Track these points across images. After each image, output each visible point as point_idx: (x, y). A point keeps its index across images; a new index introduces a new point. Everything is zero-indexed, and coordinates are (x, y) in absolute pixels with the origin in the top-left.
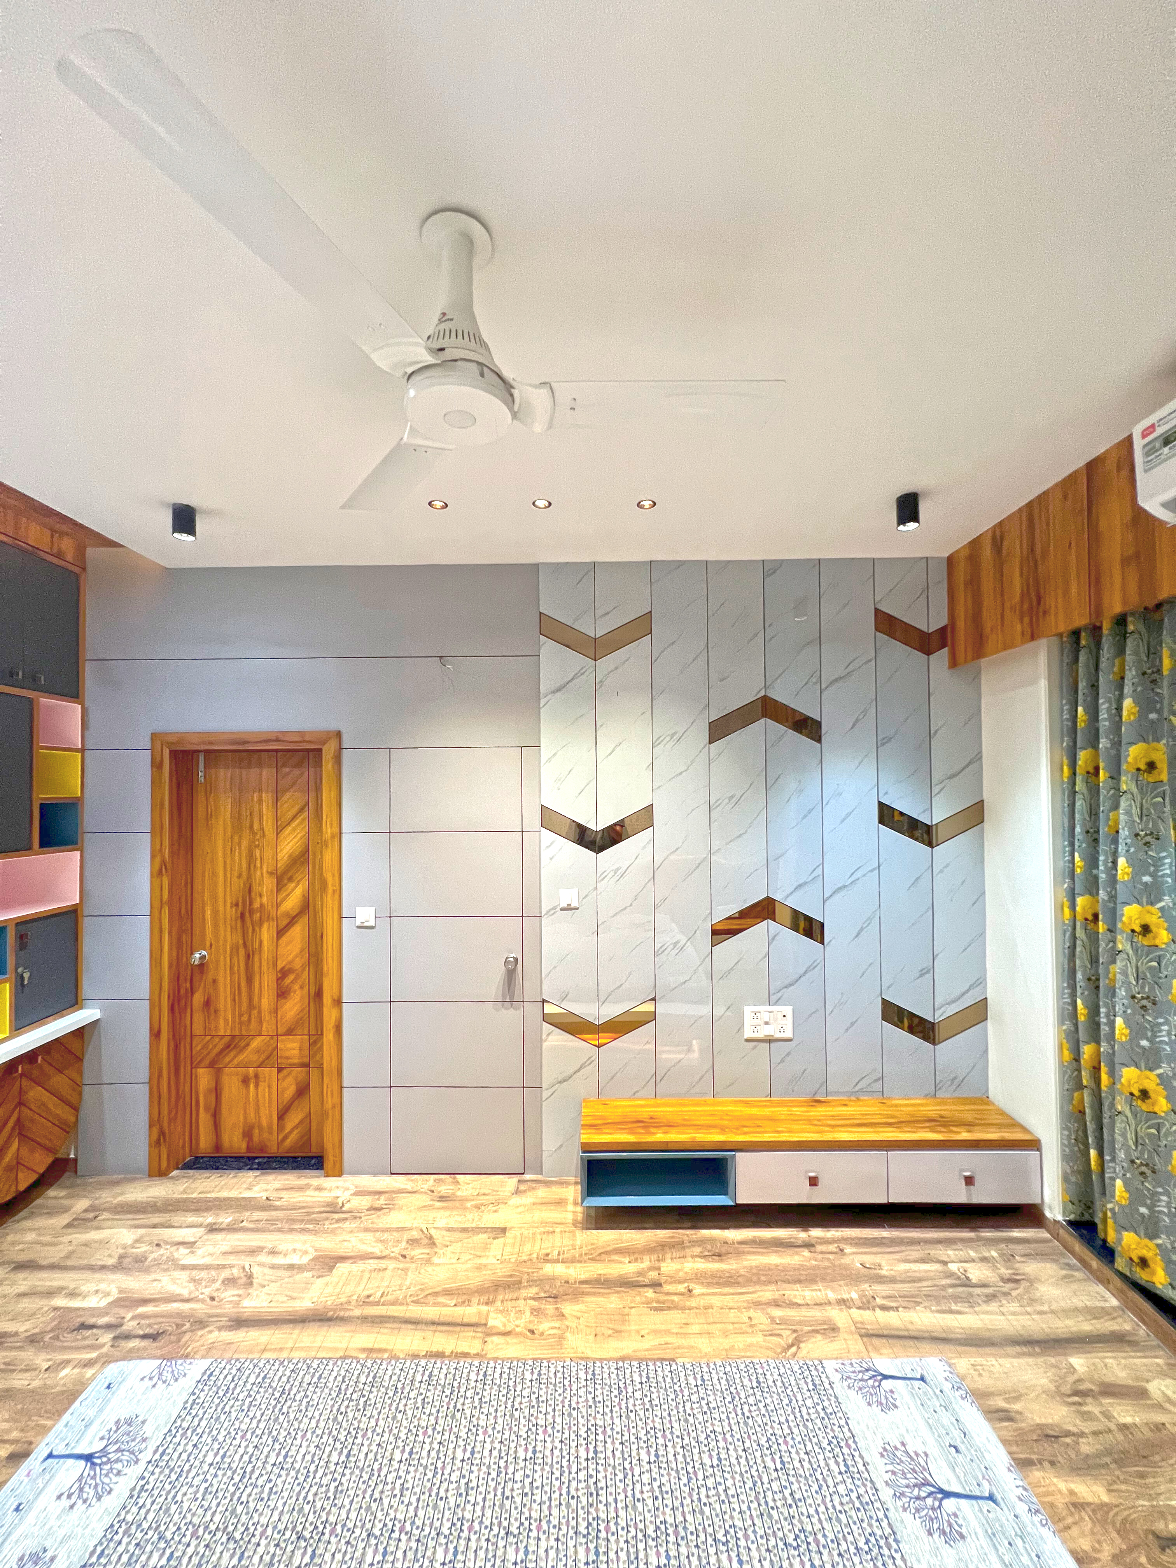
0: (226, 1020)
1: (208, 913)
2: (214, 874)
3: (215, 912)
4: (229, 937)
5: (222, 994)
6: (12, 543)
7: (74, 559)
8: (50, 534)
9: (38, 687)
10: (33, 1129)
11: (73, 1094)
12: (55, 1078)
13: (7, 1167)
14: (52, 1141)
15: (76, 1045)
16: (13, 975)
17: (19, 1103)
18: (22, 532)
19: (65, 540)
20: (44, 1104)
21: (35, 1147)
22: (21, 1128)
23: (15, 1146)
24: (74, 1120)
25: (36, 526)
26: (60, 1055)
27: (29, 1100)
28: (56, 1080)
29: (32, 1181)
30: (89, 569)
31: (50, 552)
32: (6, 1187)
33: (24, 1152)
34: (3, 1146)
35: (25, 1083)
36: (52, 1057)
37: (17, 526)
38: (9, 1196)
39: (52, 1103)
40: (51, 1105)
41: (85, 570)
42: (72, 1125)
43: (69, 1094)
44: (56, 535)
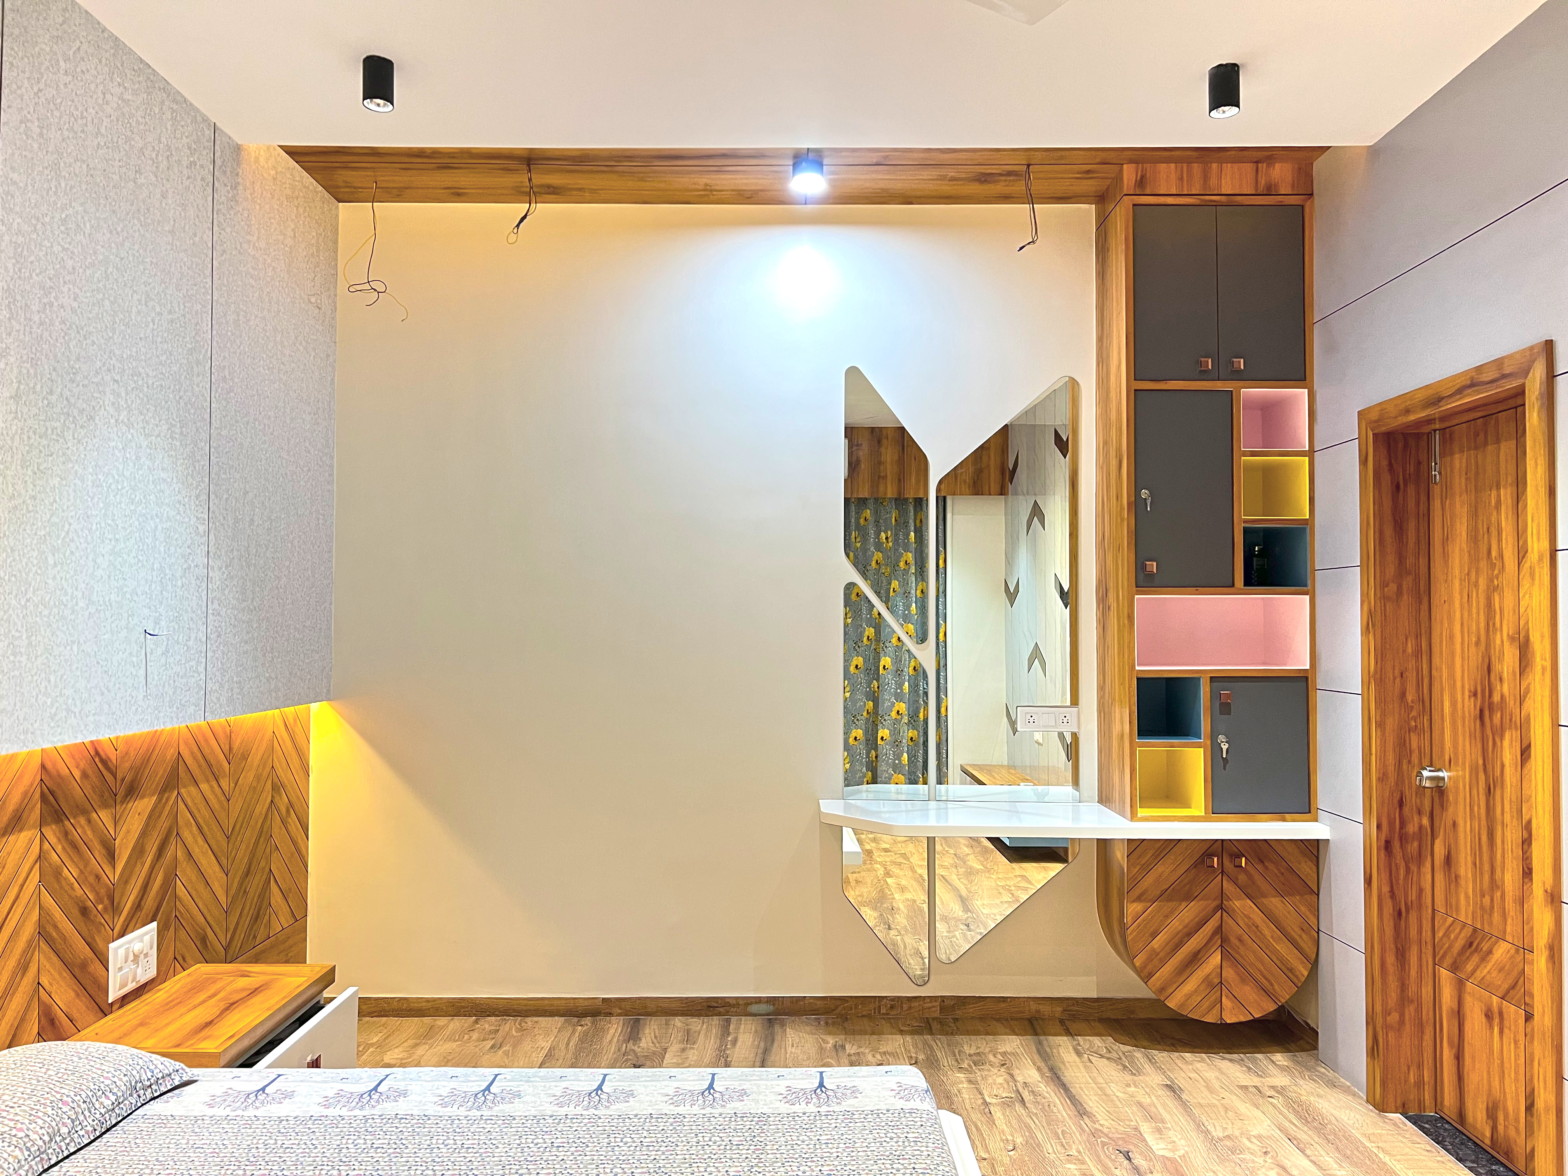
0: (1467, 897)
1: (1447, 704)
2: (1451, 637)
3: (1454, 704)
4: (1469, 752)
5: (1462, 847)
6: (1198, 202)
7: (1293, 186)
8: (1255, 168)
9: (1238, 376)
10: (1242, 950)
11: (1304, 936)
12: (1273, 899)
13: (1207, 979)
14: (1272, 985)
15: (1305, 868)
16: (1209, 742)
17: (1221, 907)
18: (1213, 181)
19: (1278, 166)
20: (1257, 927)
21: (1247, 975)
22: (1224, 940)
23: (1216, 959)
24: (1306, 973)
25: (1232, 167)
26: (1279, 870)
27: (1234, 910)
28: (1275, 903)
29: (1243, 1019)
30: (1315, 192)
31: (1253, 192)
32: (1206, 1004)
33: (1229, 973)
34: (1199, 951)
35: (1228, 886)
36: (1266, 868)
37: (1206, 177)
38: (1210, 1019)
39: (1268, 930)
40: (1266, 932)
41: (1312, 194)
42: (1303, 979)
43: (1296, 933)
44: (1263, 166)
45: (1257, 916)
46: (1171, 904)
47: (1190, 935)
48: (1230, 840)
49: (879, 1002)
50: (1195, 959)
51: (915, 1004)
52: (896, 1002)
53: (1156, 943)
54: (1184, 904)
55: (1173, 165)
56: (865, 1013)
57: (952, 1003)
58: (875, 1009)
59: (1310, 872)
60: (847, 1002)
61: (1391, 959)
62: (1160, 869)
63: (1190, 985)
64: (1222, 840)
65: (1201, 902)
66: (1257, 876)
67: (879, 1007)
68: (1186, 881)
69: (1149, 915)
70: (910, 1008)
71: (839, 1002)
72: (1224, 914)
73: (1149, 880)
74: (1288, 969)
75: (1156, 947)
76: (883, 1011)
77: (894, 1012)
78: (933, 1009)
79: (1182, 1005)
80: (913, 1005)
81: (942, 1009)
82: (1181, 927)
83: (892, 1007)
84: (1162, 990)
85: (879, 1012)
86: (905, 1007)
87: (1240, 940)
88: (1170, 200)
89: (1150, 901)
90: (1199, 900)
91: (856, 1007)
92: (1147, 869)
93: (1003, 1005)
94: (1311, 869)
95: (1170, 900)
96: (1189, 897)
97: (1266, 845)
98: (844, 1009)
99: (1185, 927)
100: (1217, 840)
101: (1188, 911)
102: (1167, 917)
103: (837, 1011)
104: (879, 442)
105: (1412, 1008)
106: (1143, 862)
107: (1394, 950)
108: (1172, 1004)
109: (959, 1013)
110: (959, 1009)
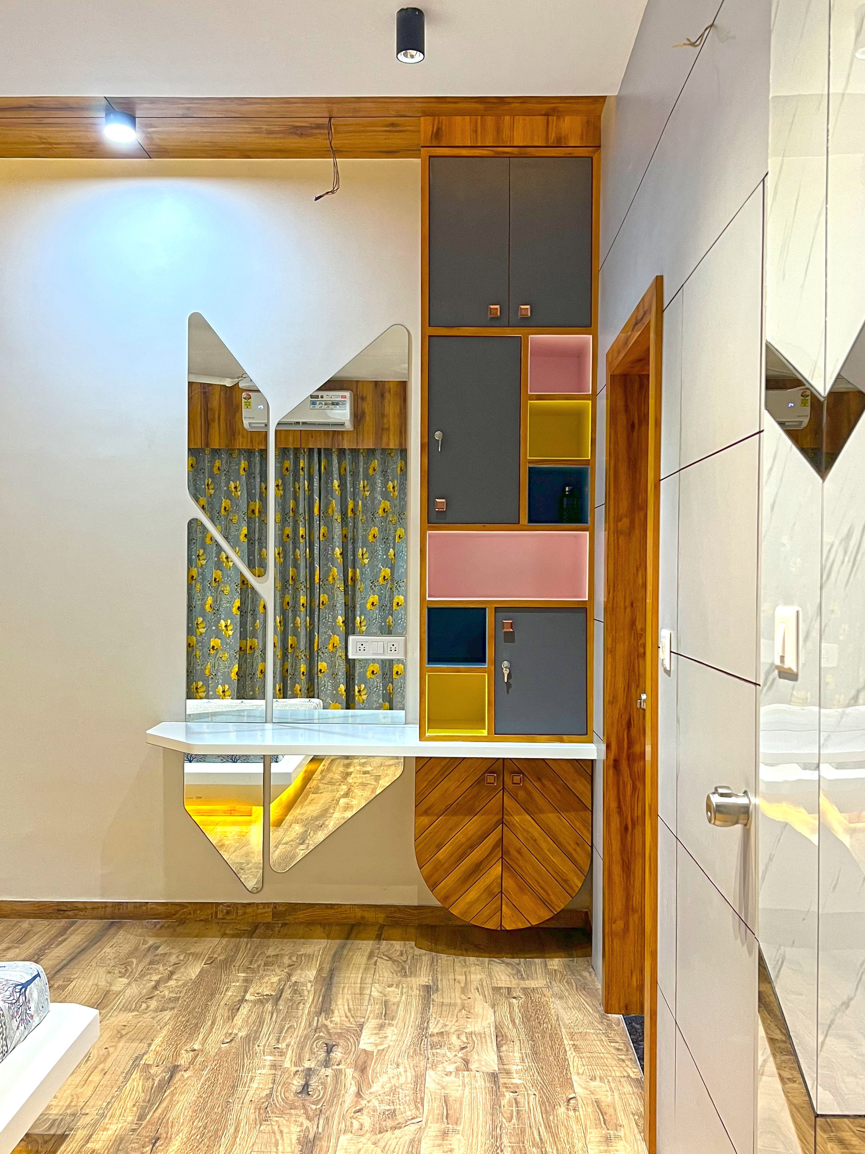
6: (491, 154)
7: (582, 138)
8: (546, 122)
9: (526, 323)
10: (521, 863)
11: (578, 849)
12: (550, 815)
13: (488, 890)
14: (548, 895)
15: (580, 787)
16: (493, 668)
17: (502, 822)
18: (506, 133)
19: (567, 119)
20: (535, 840)
21: (524, 886)
22: (505, 853)
23: (497, 869)
24: (580, 885)
25: (524, 120)
26: (556, 788)
27: (514, 825)
28: (551, 818)
29: (521, 926)
30: (602, 145)
31: (545, 145)
32: (487, 912)
33: (509, 883)
34: (481, 862)
35: (508, 802)
36: (543, 784)
37: (498, 130)
38: (491, 925)
39: (546, 844)
40: (544, 846)
41: (600, 147)
42: (577, 890)
43: (571, 847)
44: (553, 119)
45: (536, 831)
46: (455, 819)
47: (472, 847)
48: (510, 759)
49: (216, 908)
50: (477, 869)
51: (249, 910)
52: (231, 908)
53: (441, 855)
54: (468, 818)
55: (468, 117)
56: (202, 918)
57: (284, 909)
58: (212, 914)
59: (586, 791)
60: (187, 907)
61: (617, 870)
62: (445, 784)
63: (473, 894)
64: (504, 759)
65: (483, 817)
66: (536, 795)
67: (216, 913)
68: (470, 796)
69: (435, 828)
70: (245, 913)
71: (178, 908)
72: (505, 828)
73: (434, 796)
74: (563, 879)
75: (441, 858)
76: (220, 916)
77: (229, 917)
78: (266, 915)
79: (465, 913)
80: (247, 911)
81: (275, 915)
82: (464, 840)
83: (228, 913)
84: (445, 899)
85: (216, 918)
86: (240, 912)
87: (519, 852)
88: (464, 152)
89: (435, 814)
90: (482, 815)
91: (195, 911)
92: (433, 784)
93: (331, 911)
94: (585, 786)
95: (455, 813)
96: (472, 812)
97: (544, 763)
98: (184, 913)
99: (469, 839)
100: (499, 759)
101: (470, 825)
102: (451, 830)
103: (177, 916)
104: (383, 395)
105: (636, 916)
106: (430, 778)
107: (621, 862)
108: (455, 911)
109: (290, 919)
110: (290, 915)
